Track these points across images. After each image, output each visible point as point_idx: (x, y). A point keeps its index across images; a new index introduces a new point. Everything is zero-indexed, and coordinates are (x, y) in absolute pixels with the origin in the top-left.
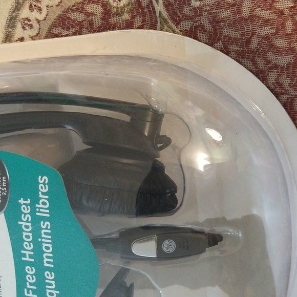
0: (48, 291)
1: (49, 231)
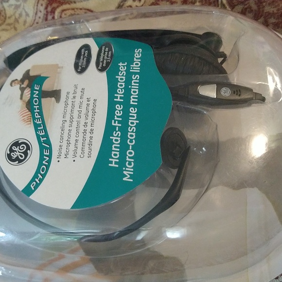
0: (130, 121)
1: (138, 81)
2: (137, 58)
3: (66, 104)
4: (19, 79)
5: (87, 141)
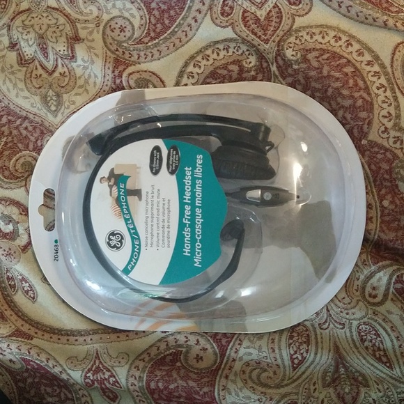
1: (201, 186)
2: (199, 164)
3: (147, 203)
4: (107, 177)
5: (166, 235)
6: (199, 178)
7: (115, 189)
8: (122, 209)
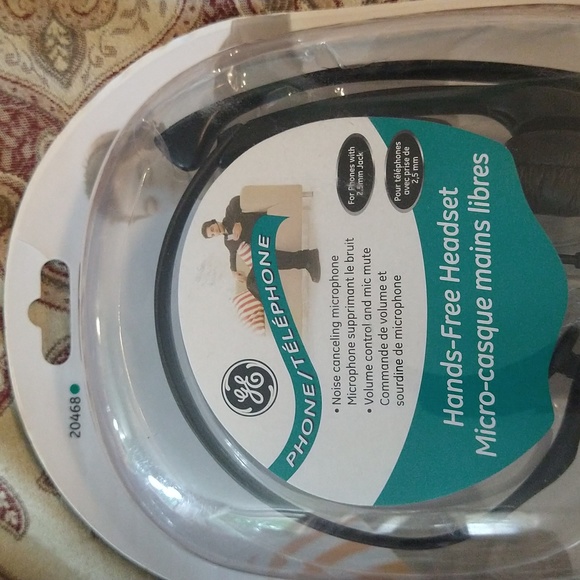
0: (480, 328)
1: (489, 235)
2: (480, 179)
3: (336, 287)
4: (220, 220)
6: (481, 217)
7: (244, 251)
8: (266, 305)
